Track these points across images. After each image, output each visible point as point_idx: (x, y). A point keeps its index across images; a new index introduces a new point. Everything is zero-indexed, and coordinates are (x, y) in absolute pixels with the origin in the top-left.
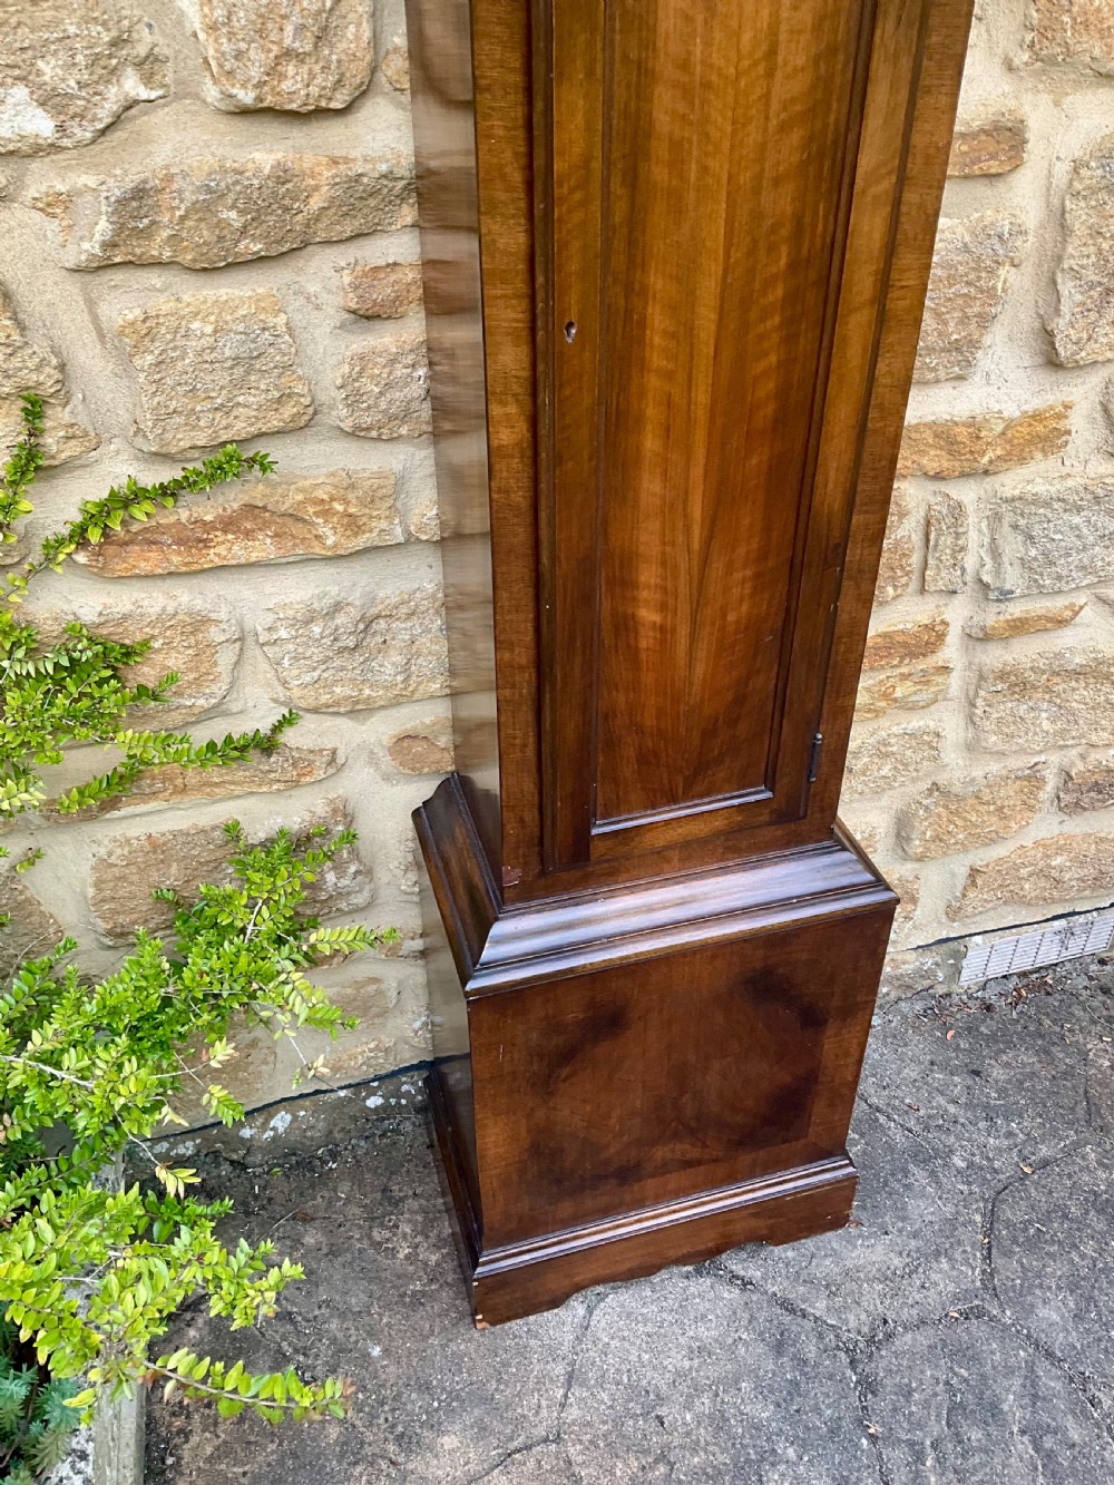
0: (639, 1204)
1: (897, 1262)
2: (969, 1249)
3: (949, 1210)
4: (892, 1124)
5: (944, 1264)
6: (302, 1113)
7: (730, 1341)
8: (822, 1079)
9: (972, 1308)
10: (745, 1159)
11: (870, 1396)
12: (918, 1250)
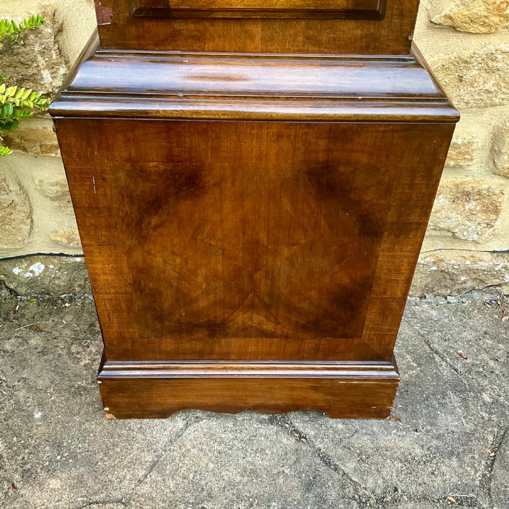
0: (225, 356)
1: (418, 451)
2: (477, 457)
3: (469, 427)
4: (444, 364)
5: (454, 462)
6: (52, 267)
7: (275, 471)
8: (375, 288)
9: (467, 498)
10: (310, 343)
12: (437, 448)
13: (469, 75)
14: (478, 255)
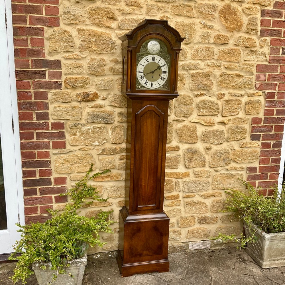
2: (184, 274)
6: (101, 255)
8: (163, 245)
9: (183, 279)
13: (171, 212)
14: (180, 243)
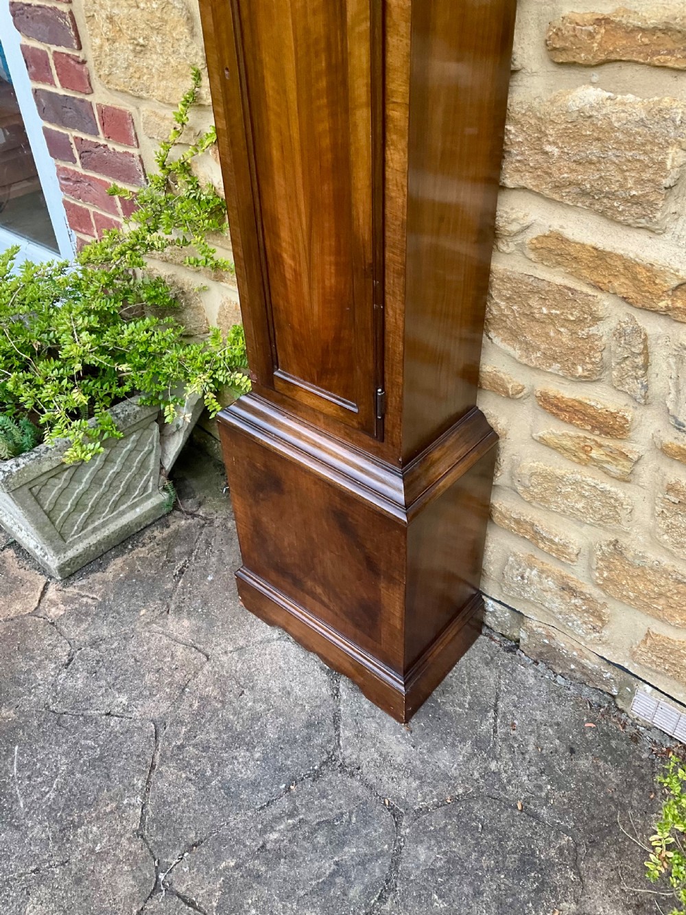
0: (303, 604)
1: (399, 759)
2: (435, 793)
4: (491, 721)
7: (300, 702)
8: (383, 612)
9: (397, 810)
11: (311, 778)
12: (415, 767)
14: (586, 652)
